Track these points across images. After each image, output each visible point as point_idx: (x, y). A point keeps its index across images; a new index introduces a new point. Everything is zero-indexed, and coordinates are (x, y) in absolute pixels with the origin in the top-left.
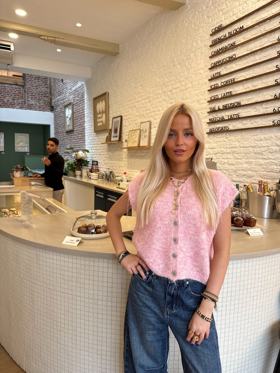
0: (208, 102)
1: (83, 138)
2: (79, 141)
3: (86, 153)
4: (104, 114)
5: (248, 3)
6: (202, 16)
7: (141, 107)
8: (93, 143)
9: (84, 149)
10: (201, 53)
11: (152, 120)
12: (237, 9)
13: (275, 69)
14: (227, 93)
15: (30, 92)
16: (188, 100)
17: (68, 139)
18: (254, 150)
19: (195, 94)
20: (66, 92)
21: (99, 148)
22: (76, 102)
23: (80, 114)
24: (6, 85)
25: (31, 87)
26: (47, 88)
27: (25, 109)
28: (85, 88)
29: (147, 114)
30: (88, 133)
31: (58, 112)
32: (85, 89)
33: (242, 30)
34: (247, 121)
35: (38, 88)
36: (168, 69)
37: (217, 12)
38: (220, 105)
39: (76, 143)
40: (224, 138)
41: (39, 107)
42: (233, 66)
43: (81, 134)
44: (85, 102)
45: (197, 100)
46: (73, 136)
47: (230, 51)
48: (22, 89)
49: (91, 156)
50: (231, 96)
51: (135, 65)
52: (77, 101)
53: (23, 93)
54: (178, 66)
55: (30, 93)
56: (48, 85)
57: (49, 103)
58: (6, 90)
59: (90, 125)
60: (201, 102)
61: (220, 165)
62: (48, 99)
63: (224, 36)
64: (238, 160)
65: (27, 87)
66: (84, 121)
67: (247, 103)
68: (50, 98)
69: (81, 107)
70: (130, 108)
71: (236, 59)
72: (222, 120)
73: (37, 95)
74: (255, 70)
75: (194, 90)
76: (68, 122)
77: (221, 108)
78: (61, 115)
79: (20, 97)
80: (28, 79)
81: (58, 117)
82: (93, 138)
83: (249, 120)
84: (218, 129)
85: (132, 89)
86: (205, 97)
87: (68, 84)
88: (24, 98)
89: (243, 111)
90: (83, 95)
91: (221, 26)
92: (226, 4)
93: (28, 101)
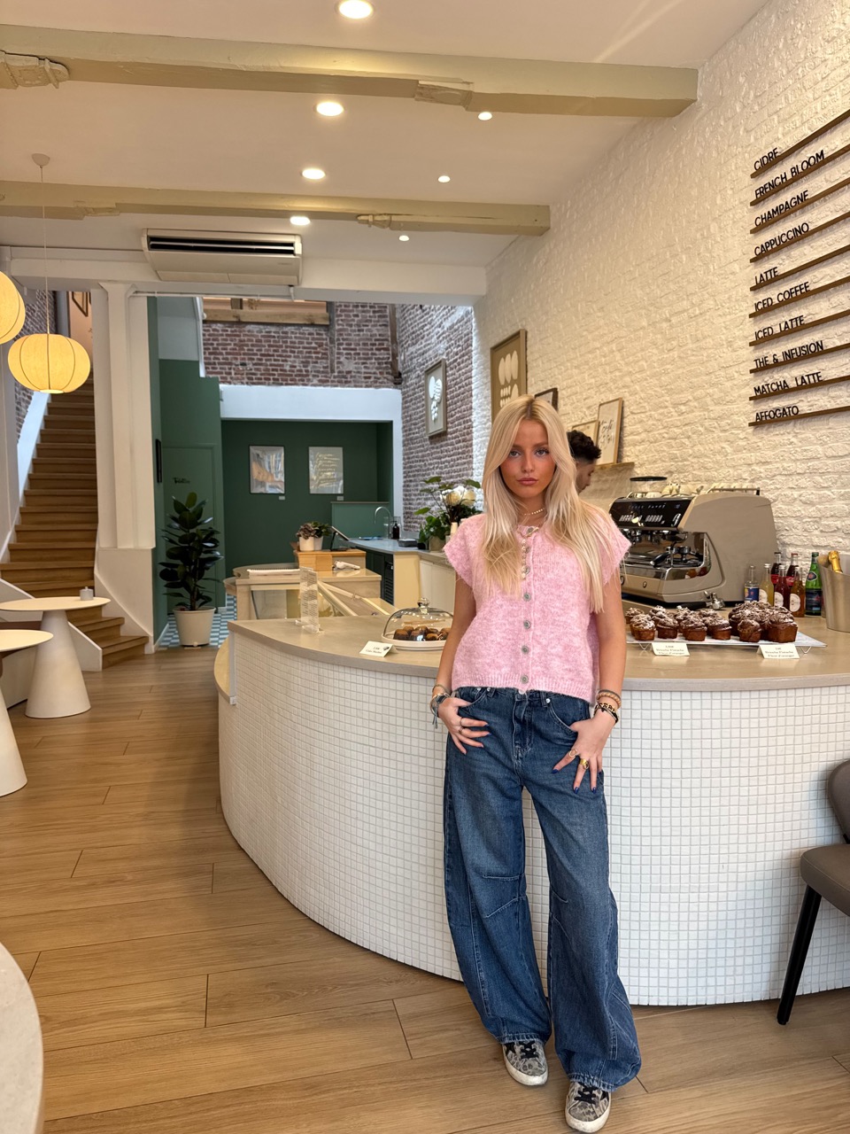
0: (751, 344)
1: (468, 451)
2: (458, 459)
3: (475, 489)
4: (516, 386)
5: (834, 92)
6: (733, 127)
7: (602, 365)
9: (470, 478)
10: (734, 222)
11: (627, 394)
12: (811, 109)
14: (791, 320)
15: (343, 339)
16: (708, 340)
17: (434, 456)
19: (723, 325)
20: (430, 333)
22: (452, 360)
23: (462, 389)
24: (289, 328)
25: (345, 327)
26: (385, 325)
27: (332, 386)
28: (474, 320)
29: (614, 381)
30: (478, 437)
31: (412, 388)
33: (821, 162)
34: (841, 390)
35: (362, 328)
36: (660, 263)
37: (766, 117)
38: (777, 351)
39: (452, 466)
40: (790, 437)
41: (365, 378)
42: (806, 252)
43: (464, 440)
44: (474, 359)
45: (726, 340)
46: (446, 448)
47: (798, 213)
48: (326, 334)
50: (800, 327)
51: (586, 257)
52: (456, 357)
53: (326, 345)
54: (684, 257)
55: (345, 342)
56: (388, 319)
57: (389, 366)
58: (289, 340)
59: (485, 416)
60: (735, 346)
61: (783, 507)
62: (388, 354)
63: (782, 179)
64: (822, 492)
65: (337, 327)
66: (471, 408)
67: (838, 344)
68: (393, 350)
69: (463, 370)
70: (576, 367)
71: (810, 233)
72: (784, 390)
73: (361, 347)
75: (720, 315)
76: (433, 412)
77: (781, 358)
78: (417, 395)
79: (320, 355)
80: (339, 309)
81: (412, 400)
83: (843, 387)
84: (775, 414)
85: (581, 318)
86: (746, 333)
87: (433, 313)
88: (329, 356)
89: (831, 365)
90: (468, 340)
91: (774, 153)
92: (786, 98)
93: (339, 363)
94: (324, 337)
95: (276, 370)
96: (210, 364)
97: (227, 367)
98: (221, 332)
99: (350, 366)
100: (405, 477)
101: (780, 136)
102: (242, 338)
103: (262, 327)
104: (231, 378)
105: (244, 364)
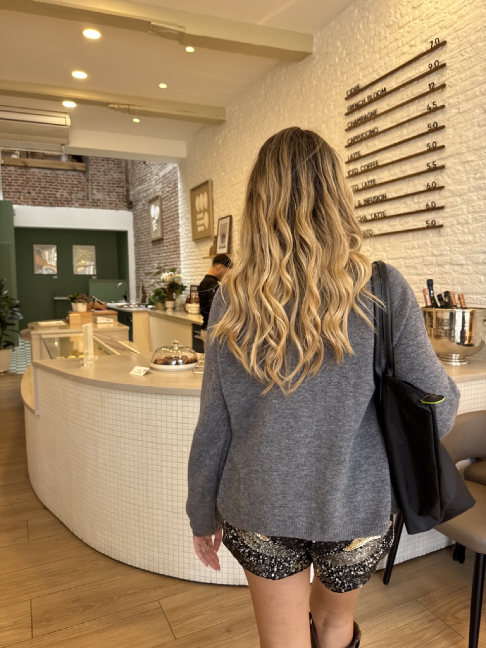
1: (177, 251)
2: (171, 255)
4: (206, 213)
5: (390, 55)
6: (335, 71)
8: (192, 258)
10: (335, 124)
12: (378, 64)
13: (426, 149)
14: (369, 182)
17: (155, 253)
18: (405, 263)
21: (199, 265)
22: (165, 196)
23: (172, 214)
25: (96, 172)
26: (122, 173)
27: (88, 208)
28: (179, 173)
30: (183, 242)
31: (140, 211)
32: (179, 175)
33: (384, 94)
34: (396, 221)
35: (107, 173)
37: (353, 66)
38: (361, 199)
39: (167, 259)
41: (110, 204)
42: (376, 144)
43: (175, 244)
44: (180, 195)
46: (163, 248)
47: (371, 122)
48: (83, 176)
49: (189, 278)
50: (373, 186)
51: (248, 139)
52: (168, 194)
53: (84, 182)
55: (96, 182)
56: (123, 169)
57: (124, 197)
58: (59, 179)
59: (187, 230)
62: (124, 190)
63: (363, 102)
65: (91, 172)
66: (178, 225)
67: (395, 195)
68: (127, 188)
69: (173, 202)
71: (378, 133)
72: (364, 221)
73: (106, 185)
74: (402, 149)
76: (154, 226)
77: (362, 203)
78: (143, 216)
79: (80, 189)
80: (92, 161)
81: (139, 219)
82: (191, 251)
83: (398, 220)
87: (152, 167)
88: (86, 190)
89: (390, 207)
90: (176, 184)
91: (358, 86)
92: (364, 57)
93: (93, 194)
94: (82, 178)
95: (51, 197)
96: (6, 192)
97: (18, 194)
98: (13, 172)
99: (99, 196)
100: (136, 265)
101: (361, 78)
102: (28, 176)
103: (41, 170)
104: (21, 201)
105: (29, 193)
